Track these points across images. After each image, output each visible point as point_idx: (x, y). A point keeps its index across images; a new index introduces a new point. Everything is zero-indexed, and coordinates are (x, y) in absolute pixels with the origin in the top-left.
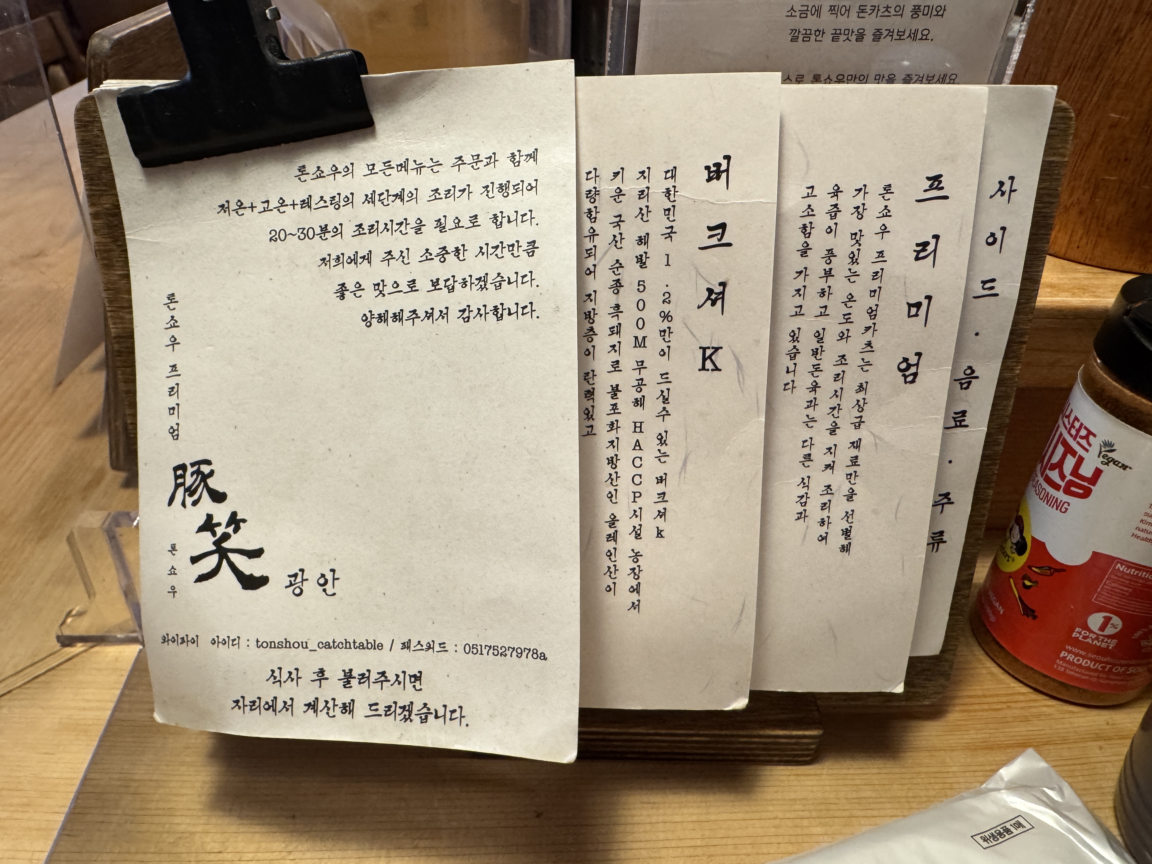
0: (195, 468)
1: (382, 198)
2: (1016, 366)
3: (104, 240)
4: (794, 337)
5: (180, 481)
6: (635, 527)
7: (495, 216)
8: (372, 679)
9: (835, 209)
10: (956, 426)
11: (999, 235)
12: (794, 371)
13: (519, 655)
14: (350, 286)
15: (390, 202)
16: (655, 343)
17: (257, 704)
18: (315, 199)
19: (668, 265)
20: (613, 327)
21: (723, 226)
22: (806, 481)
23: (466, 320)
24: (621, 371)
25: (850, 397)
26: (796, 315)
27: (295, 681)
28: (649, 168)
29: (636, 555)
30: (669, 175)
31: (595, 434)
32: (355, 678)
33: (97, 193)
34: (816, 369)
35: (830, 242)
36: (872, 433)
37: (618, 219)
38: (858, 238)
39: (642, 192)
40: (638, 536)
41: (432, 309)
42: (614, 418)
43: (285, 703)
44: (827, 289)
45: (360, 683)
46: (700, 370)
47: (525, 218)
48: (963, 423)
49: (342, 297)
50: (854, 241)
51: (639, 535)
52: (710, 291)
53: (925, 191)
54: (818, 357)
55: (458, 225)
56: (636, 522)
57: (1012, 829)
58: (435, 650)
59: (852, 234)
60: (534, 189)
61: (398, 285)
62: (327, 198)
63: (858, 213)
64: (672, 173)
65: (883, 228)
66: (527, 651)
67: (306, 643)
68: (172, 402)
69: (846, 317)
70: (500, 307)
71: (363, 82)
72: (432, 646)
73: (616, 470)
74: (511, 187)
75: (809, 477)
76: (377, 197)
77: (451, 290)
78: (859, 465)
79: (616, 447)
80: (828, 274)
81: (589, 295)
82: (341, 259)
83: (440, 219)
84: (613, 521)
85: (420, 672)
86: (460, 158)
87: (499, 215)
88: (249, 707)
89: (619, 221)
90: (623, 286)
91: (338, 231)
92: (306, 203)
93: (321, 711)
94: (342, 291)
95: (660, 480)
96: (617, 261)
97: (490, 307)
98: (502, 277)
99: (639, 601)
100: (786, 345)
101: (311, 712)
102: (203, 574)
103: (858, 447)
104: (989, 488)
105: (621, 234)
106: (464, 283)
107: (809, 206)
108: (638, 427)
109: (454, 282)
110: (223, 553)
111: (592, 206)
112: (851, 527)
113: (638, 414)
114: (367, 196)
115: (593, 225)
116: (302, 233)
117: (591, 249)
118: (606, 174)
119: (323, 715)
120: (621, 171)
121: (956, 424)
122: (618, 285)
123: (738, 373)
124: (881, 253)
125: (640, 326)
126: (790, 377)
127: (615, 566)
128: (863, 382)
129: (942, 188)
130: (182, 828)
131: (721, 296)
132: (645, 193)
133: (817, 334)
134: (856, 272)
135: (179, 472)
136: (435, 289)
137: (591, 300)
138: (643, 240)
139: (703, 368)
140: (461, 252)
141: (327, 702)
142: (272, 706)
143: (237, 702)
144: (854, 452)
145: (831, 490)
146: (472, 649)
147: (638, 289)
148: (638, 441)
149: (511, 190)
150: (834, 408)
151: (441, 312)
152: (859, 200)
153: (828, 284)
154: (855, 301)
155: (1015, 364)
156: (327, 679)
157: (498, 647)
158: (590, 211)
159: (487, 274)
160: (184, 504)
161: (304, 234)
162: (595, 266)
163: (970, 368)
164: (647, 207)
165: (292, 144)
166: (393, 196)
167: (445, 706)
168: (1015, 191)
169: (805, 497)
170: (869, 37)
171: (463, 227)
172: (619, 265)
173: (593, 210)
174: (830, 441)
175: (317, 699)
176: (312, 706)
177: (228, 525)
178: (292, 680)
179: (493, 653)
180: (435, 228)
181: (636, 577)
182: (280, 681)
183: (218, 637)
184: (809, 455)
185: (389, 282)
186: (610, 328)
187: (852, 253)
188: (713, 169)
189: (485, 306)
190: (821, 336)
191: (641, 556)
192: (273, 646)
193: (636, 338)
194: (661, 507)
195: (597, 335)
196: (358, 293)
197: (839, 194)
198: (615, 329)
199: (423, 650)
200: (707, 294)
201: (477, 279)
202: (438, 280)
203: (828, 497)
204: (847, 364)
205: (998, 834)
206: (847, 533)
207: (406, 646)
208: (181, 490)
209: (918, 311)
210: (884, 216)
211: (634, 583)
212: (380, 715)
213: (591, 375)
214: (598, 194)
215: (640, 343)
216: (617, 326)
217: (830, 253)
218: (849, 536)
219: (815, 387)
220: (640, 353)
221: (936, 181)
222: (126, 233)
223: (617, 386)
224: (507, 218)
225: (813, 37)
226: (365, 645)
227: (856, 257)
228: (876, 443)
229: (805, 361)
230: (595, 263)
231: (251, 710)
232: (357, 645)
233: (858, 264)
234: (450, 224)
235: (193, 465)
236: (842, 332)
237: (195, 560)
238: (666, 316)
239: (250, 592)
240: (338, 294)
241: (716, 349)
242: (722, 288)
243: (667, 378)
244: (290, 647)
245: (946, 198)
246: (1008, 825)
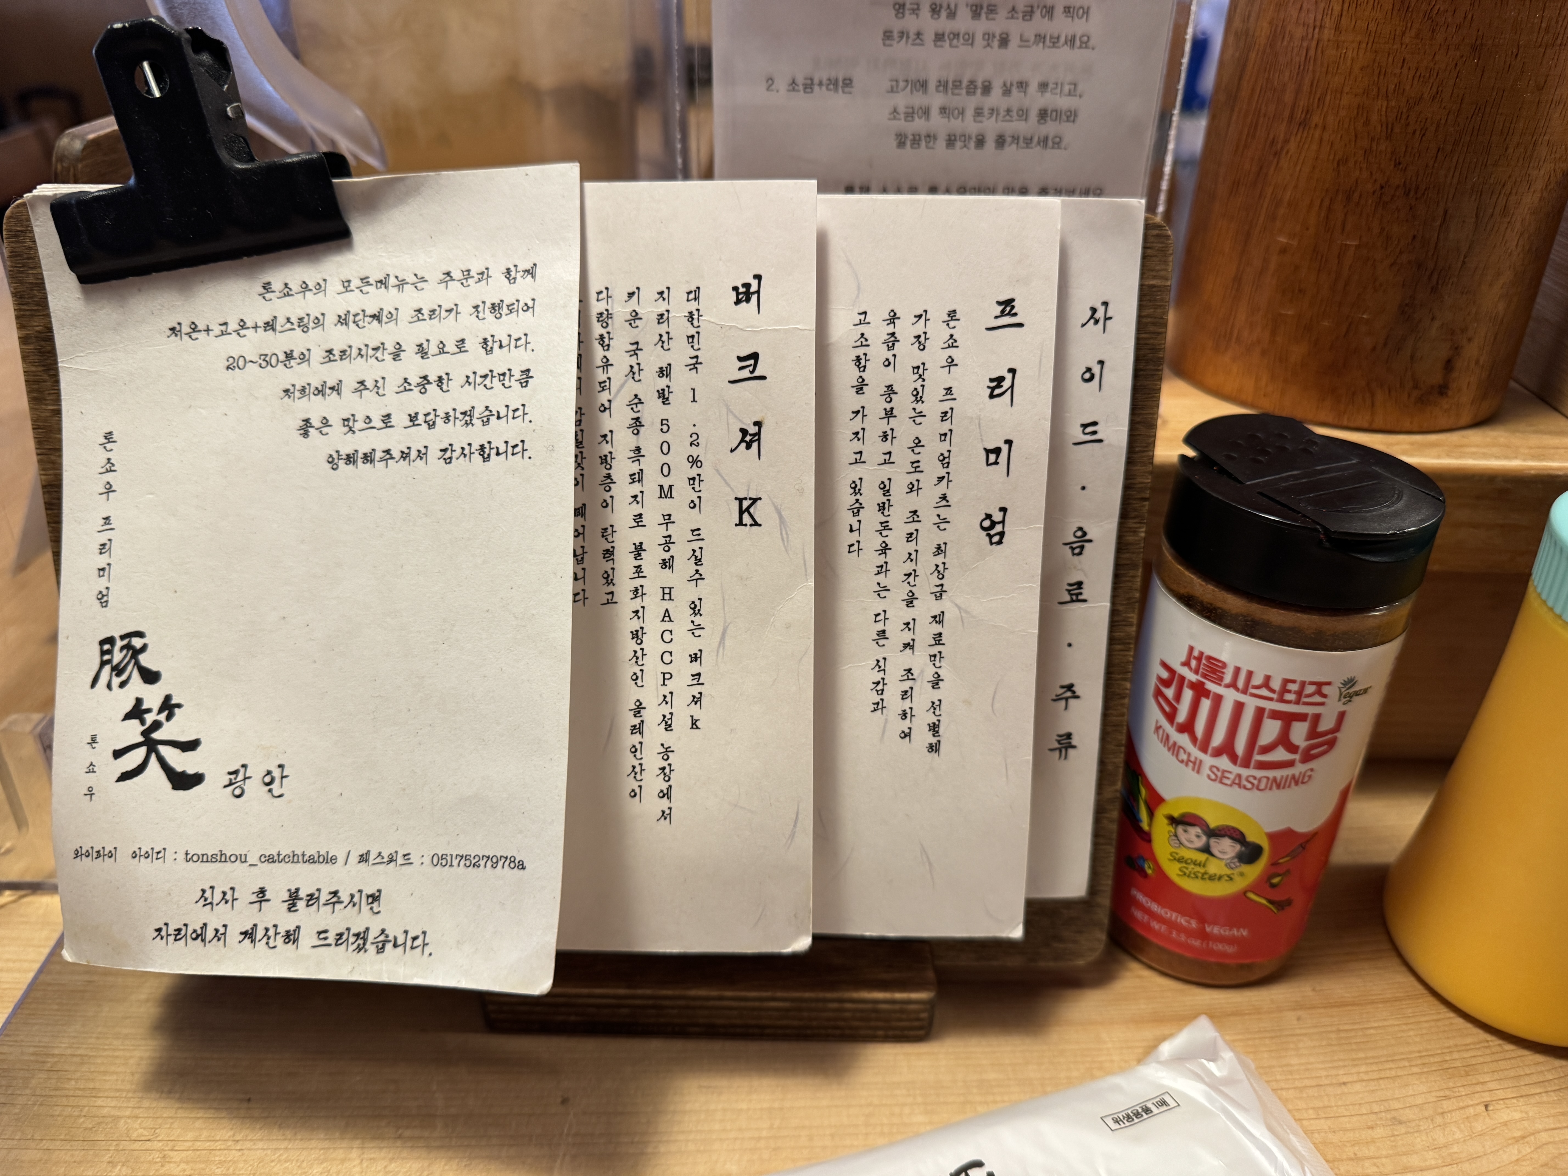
0: (125, 642)
1: (357, 319)
2: (1140, 528)
3: (33, 369)
4: (856, 489)
5: (106, 657)
6: (664, 716)
7: (485, 341)
8: (322, 900)
9: (893, 339)
10: (1072, 601)
11: (1096, 370)
12: (859, 529)
13: (495, 866)
14: (316, 422)
15: (366, 324)
16: (683, 493)
17: (183, 933)
18: (281, 320)
19: (694, 401)
20: (634, 474)
21: (755, 356)
22: (882, 663)
23: (448, 461)
24: (644, 526)
25: (927, 562)
26: (856, 462)
27: (230, 903)
28: (668, 288)
29: (666, 751)
30: (692, 296)
31: (616, 603)
32: (301, 899)
33: (28, 313)
34: (885, 527)
35: (889, 376)
36: (957, 605)
37: (634, 347)
38: (921, 371)
39: (662, 315)
40: (668, 727)
41: (409, 448)
42: (638, 582)
43: (217, 931)
44: (889, 432)
45: (308, 906)
46: (736, 525)
47: (519, 343)
48: (1080, 597)
49: (306, 434)
50: (917, 376)
51: (670, 726)
52: (744, 432)
53: (996, 317)
54: (886, 512)
55: (442, 351)
56: (666, 709)
57: (1153, 1108)
58: (398, 864)
59: (914, 368)
60: (531, 310)
61: (371, 420)
62: (294, 320)
63: (920, 343)
64: (695, 294)
65: (950, 360)
66: (503, 860)
67: (246, 855)
68: (102, 561)
69: (915, 465)
70: (487, 446)
71: (335, 187)
72: (394, 858)
73: (642, 646)
74: (505, 307)
75: (885, 659)
76: (351, 318)
77: (431, 425)
78: (944, 644)
79: (641, 619)
80: (889, 414)
81: (605, 436)
82: (307, 391)
83: (422, 344)
84: (638, 709)
85: (379, 891)
86: (448, 274)
87: (490, 339)
88: (173, 937)
89: (636, 349)
90: (643, 426)
91: (304, 358)
92: (270, 326)
93: (259, 941)
94: (306, 427)
95: (694, 658)
96: (636, 396)
97: (476, 446)
98: (491, 411)
99: (670, 808)
100: (846, 498)
101: (247, 941)
102: (127, 772)
103: (940, 622)
104: (1125, 680)
105: (639, 364)
106: (447, 418)
107: (862, 335)
108: (667, 594)
109: (436, 416)
110: (150, 744)
111: (604, 332)
112: (939, 721)
113: (667, 578)
114: (340, 316)
115: (607, 354)
116: (264, 360)
117: (605, 382)
118: (620, 294)
119: (261, 945)
120: (636, 291)
121: (1072, 598)
122: (637, 424)
123: (781, 529)
124: (949, 390)
125: (666, 473)
126: (854, 537)
127: (641, 765)
128: (942, 543)
129: (1015, 314)
130: (105, 1111)
131: (756, 438)
132: (665, 317)
133: (882, 486)
134: (921, 412)
135: (106, 647)
136: (414, 425)
137: (607, 442)
138: (664, 372)
139: (741, 523)
140: (445, 382)
141: (267, 930)
142: (201, 934)
143: (159, 930)
144: (937, 628)
145: (912, 675)
146: (441, 860)
147: (662, 430)
148: (667, 610)
149: (505, 310)
150: (909, 575)
151: (419, 451)
152: (919, 328)
153: (890, 426)
154: (923, 446)
155: (1138, 525)
156: (268, 900)
157: (470, 856)
158: (602, 337)
159: (473, 407)
160: (109, 686)
161: (266, 360)
162: (610, 401)
163: (1080, 529)
164: (668, 333)
165: (255, 258)
166: (371, 316)
167: (406, 932)
168: (1110, 318)
169: (881, 684)
170: (990, 144)
171: (448, 353)
172: (637, 400)
173: (606, 335)
174: (908, 614)
175: (255, 925)
176: (249, 935)
177: (160, 711)
178: (227, 902)
179: (465, 864)
180: (417, 353)
181: (667, 778)
182: (211, 903)
183: (140, 849)
184: (884, 631)
185: (360, 417)
186: (631, 475)
187: (916, 389)
188: (742, 290)
189: (470, 444)
190: (887, 488)
191: (673, 751)
192: (205, 859)
193: (661, 486)
194: (695, 691)
195: (615, 483)
196: (325, 430)
197: (896, 321)
198: (637, 476)
199: (384, 863)
200: (740, 435)
201: (462, 413)
202: (417, 414)
203: (909, 683)
204: (920, 521)
205: (1134, 1114)
206: (934, 729)
207: (364, 858)
208: (107, 669)
209: (997, 457)
210: (949, 347)
211: (664, 786)
212: (329, 945)
213: (610, 531)
214: (611, 318)
215: (666, 493)
216: (639, 473)
217: (890, 390)
218: (937, 732)
219: (884, 549)
220: (666, 505)
221: (1007, 306)
222: (59, 360)
223: (641, 544)
224: (499, 343)
225: (923, 143)
226: (316, 859)
227: (920, 394)
228: (962, 617)
229: (871, 517)
230: (610, 398)
231: (176, 940)
232: (306, 858)
233: (923, 402)
234: (433, 349)
235: (122, 637)
236: (911, 483)
237: (118, 754)
238: (695, 462)
239: (181, 793)
240: (302, 432)
241: (755, 500)
242: (757, 428)
243: (699, 535)
244: (225, 861)
245: (1020, 325)
246: (1149, 1105)
